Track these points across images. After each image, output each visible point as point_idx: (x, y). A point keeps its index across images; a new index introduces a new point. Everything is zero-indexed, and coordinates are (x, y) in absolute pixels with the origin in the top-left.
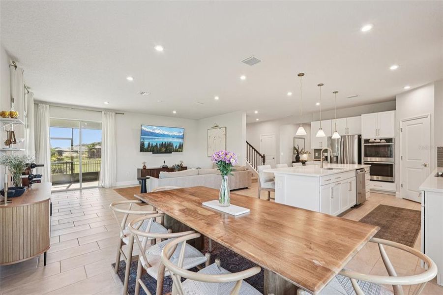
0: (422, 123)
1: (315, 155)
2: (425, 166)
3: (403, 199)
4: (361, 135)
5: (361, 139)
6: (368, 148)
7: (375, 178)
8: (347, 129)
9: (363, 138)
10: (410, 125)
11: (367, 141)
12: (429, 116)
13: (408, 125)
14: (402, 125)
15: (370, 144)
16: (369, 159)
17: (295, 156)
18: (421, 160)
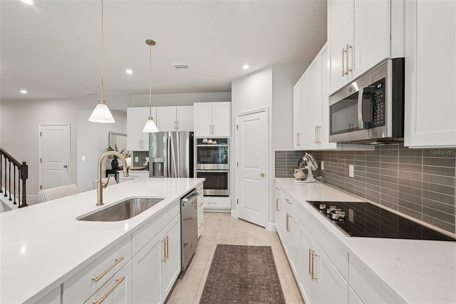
0: (259, 119)
1: (134, 160)
2: (263, 176)
3: (239, 218)
4: (193, 133)
5: (193, 137)
6: (201, 151)
7: (208, 192)
8: (177, 122)
9: (196, 136)
10: (247, 121)
11: (200, 141)
12: (267, 110)
13: (244, 122)
14: (237, 121)
15: (203, 145)
16: (202, 166)
17: (111, 161)
18: (258, 168)
